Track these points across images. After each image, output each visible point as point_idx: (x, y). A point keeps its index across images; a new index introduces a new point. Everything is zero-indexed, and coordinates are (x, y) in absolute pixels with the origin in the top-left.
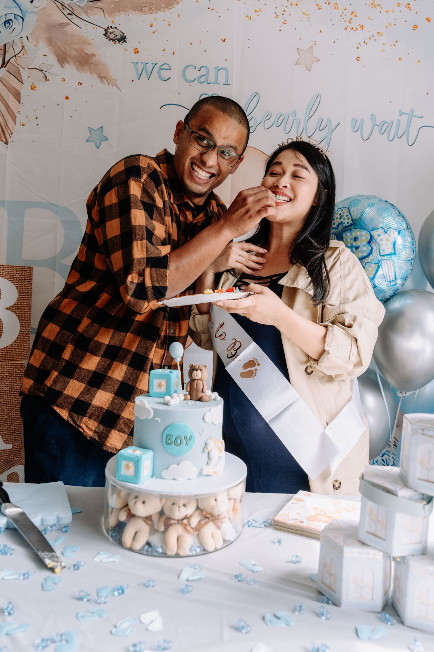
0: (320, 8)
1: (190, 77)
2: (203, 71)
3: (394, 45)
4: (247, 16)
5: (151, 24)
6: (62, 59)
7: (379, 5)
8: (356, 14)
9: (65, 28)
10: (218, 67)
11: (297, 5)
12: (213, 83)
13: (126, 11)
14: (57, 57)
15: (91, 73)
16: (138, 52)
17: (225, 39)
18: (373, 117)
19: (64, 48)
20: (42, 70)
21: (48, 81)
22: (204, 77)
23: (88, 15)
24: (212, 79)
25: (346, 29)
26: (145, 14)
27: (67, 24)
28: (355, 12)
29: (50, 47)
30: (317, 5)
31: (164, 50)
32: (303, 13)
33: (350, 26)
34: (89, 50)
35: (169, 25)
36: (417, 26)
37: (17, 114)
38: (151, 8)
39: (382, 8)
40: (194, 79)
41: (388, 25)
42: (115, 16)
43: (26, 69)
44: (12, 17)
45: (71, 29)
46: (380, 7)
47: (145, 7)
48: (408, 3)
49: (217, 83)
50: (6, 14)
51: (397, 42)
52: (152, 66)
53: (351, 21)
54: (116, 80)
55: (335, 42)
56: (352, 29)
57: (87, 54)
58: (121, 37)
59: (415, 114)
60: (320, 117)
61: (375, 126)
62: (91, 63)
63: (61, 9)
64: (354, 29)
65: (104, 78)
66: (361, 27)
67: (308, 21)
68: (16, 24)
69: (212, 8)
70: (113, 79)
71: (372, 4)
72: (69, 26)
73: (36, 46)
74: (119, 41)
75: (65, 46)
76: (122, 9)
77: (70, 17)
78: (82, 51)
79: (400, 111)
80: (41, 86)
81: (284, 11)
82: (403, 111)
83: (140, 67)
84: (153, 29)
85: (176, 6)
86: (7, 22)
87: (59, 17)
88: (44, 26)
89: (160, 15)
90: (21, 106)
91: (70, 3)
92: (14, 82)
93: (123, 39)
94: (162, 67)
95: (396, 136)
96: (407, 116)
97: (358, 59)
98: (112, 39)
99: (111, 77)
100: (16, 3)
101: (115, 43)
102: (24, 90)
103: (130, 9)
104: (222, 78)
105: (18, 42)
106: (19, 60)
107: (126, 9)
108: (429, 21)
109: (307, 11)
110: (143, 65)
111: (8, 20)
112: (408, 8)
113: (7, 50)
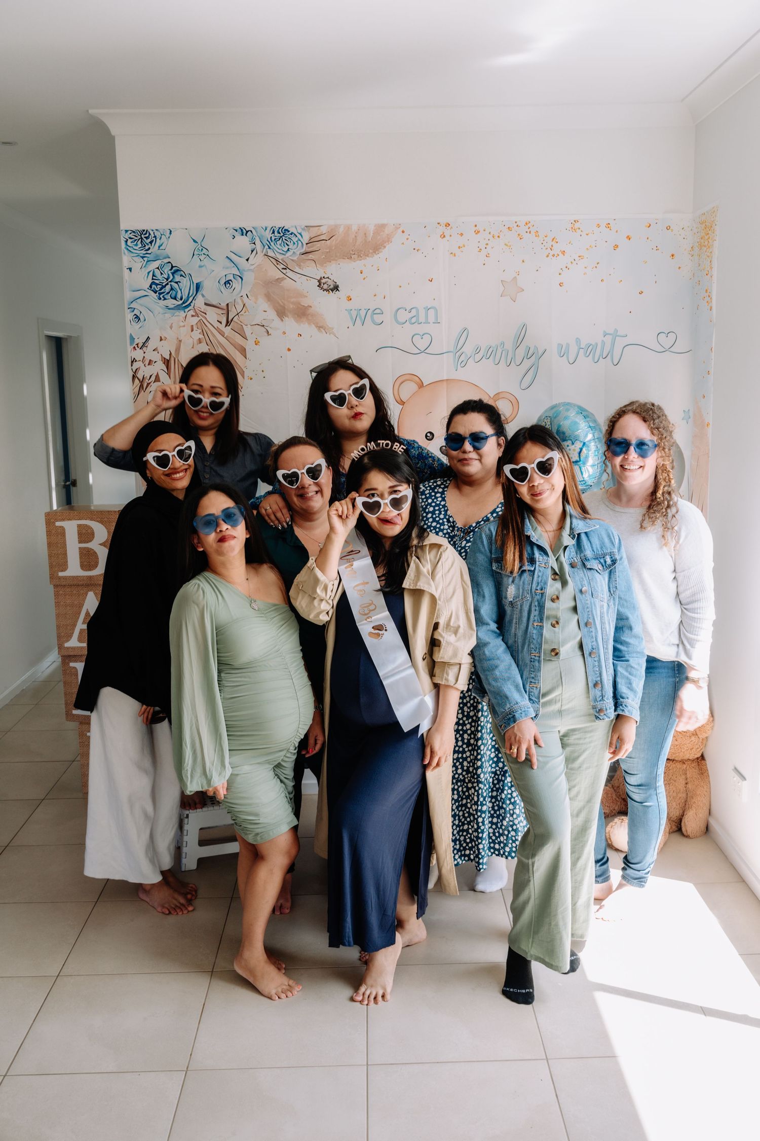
0: (521, 237)
1: (401, 320)
2: (414, 312)
3: (596, 267)
4: (452, 253)
5: (361, 271)
6: (281, 313)
7: (579, 229)
8: (557, 241)
9: (280, 283)
10: (427, 307)
11: (499, 237)
12: (424, 323)
13: (336, 260)
14: (276, 311)
15: (309, 324)
16: (351, 299)
17: (432, 279)
18: (578, 341)
19: (282, 302)
20: (263, 326)
21: (270, 336)
22: (415, 318)
23: (301, 267)
24: (422, 318)
25: (548, 256)
26: (355, 262)
27: (283, 279)
28: (556, 238)
29: (269, 303)
30: (519, 235)
31: (375, 295)
32: (505, 244)
33: (552, 253)
34: (305, 302)
35: (378, 270)
36: (618, 246)
37: (244, 369)
38: (360, 255)
39: (582, 231)
40: (405, 321)
41: (589, 248)
42: (326, 266)
43: (249, 326)
44: (231, 278)
45: (287, 283)
46: (580, 230)
47: (354, 254)
48: (607, 223)
49: (427, 322)
50: (226, 275)
51: (598, 263)
52: (365, 311)
53: (552, 248)
54: (333, 329)
55: (537, 270)
56: (554, 255)
57: (304, 306)
58: (334, 287)
59: (618, 334)
60: (527, 346)
61: (581, 349)
62: (309, 314)
63: (276, 264)
64: (556, 255)
65: (322, 327)
66: (562, 253)
67: (511, 252)
68: (236, 284)
69: (418, 249)
70: (330, 328)
71: (572, 228)
72: (285, 281)
73: (256, 303)
74: (332, 291)
75: (283, 301)
76: (332, 258)
77: (284, 271)
78: (299, 304)
79: (605, 332)
80: (265, 340)
81: (487, 244)
82: (607, 332)
83: (354, 313)
84: (364, 275)
85: (383, 251)
86: (228, 282)
87: (274, 273)
88: (261, 283)
89: (369, 261)
90: (248, 361)
91: (283, 258)
92: (239, 340)
93: (336, 288)
94: (375, 312)
95: (601, 357)
96: (611, 336)
97: (561, 284)
98: (325, 290)
99: (328, 326)
100: (233, 263)
101: (328, 293)
102: (249, 345)
103: (340, 258)
104: (431, 318)
105: (239, 300)
106: (242, 318)
107: (336, 259)
108: (630, 239)
109: (509, 242)
110: (356, 311)
111: (228, 281)
112: (608, 227)
113: (229, 309)
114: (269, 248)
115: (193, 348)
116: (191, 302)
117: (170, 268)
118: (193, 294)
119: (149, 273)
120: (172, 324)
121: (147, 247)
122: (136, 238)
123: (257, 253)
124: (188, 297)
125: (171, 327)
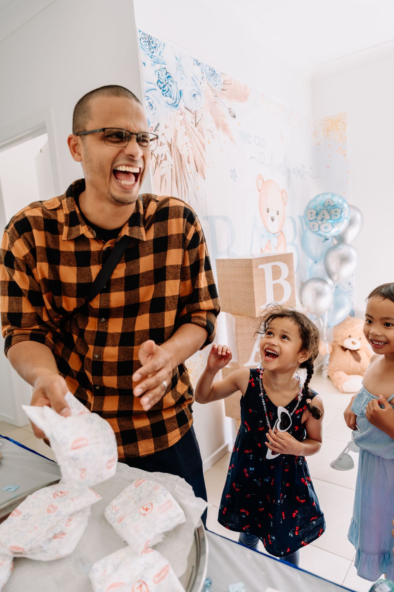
2: (259, 140)
6: (218, 125)
14: (215, 123)
15: (228, 136)
16: (240, 125)
19: (217, 118)
20: (211, 131)
21: (214, 139)
22: (260, 143)
23: (222, 98)
24: (262, 144)
26: (239, 103)
29: (212, 117)
35: (247, 111)
38: (241, 100)
42: (231, 102)
43: (205, 130)
44: (196, 93)
45: (218, 106)
47: (239, 98)
50: (193, 90)
52: (245, 134)
54: (236, 141)
57: (225, 123)
58: (234, 115)
62: (227, 130)
63: (212, 92)
65: (232, 139)
68: (198, 98)
73: (207, 115)
76: (232, 97)
77: (216, 98)
78: (224, 121)
80: (212, 141)
84: (243, 112)
85: (247, 100)
86: (194, 95)
87: (212, 97)
88: (208, 102)
91: (215, 89)
92: (202, 138)
94: (248, 136)
99: (234, 139)
101: (234, 118)
102: (206, 143)
103: (235, 99)
105: (200, 110)
106: (202, 123)
110: (242, 133)
113: (196, 115)
114: (209, 80)
115: (182, 138)
116: (178, 104)
117: (165, 73)
118: (179, 98)
119: (156, 71)
120: (171, 116)
121: (152, 50)
122: (146, 40)
123: (204, 81)
124: (177, 99)
125: (171, 119)
